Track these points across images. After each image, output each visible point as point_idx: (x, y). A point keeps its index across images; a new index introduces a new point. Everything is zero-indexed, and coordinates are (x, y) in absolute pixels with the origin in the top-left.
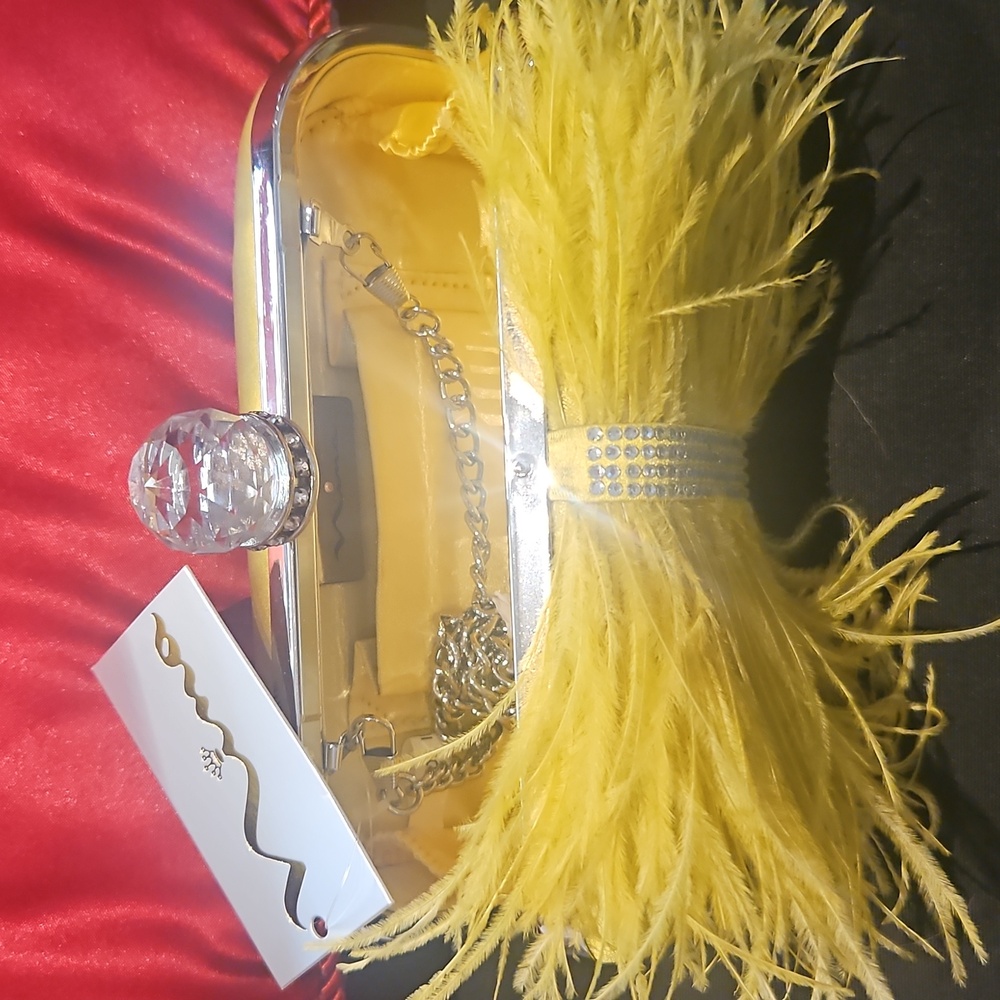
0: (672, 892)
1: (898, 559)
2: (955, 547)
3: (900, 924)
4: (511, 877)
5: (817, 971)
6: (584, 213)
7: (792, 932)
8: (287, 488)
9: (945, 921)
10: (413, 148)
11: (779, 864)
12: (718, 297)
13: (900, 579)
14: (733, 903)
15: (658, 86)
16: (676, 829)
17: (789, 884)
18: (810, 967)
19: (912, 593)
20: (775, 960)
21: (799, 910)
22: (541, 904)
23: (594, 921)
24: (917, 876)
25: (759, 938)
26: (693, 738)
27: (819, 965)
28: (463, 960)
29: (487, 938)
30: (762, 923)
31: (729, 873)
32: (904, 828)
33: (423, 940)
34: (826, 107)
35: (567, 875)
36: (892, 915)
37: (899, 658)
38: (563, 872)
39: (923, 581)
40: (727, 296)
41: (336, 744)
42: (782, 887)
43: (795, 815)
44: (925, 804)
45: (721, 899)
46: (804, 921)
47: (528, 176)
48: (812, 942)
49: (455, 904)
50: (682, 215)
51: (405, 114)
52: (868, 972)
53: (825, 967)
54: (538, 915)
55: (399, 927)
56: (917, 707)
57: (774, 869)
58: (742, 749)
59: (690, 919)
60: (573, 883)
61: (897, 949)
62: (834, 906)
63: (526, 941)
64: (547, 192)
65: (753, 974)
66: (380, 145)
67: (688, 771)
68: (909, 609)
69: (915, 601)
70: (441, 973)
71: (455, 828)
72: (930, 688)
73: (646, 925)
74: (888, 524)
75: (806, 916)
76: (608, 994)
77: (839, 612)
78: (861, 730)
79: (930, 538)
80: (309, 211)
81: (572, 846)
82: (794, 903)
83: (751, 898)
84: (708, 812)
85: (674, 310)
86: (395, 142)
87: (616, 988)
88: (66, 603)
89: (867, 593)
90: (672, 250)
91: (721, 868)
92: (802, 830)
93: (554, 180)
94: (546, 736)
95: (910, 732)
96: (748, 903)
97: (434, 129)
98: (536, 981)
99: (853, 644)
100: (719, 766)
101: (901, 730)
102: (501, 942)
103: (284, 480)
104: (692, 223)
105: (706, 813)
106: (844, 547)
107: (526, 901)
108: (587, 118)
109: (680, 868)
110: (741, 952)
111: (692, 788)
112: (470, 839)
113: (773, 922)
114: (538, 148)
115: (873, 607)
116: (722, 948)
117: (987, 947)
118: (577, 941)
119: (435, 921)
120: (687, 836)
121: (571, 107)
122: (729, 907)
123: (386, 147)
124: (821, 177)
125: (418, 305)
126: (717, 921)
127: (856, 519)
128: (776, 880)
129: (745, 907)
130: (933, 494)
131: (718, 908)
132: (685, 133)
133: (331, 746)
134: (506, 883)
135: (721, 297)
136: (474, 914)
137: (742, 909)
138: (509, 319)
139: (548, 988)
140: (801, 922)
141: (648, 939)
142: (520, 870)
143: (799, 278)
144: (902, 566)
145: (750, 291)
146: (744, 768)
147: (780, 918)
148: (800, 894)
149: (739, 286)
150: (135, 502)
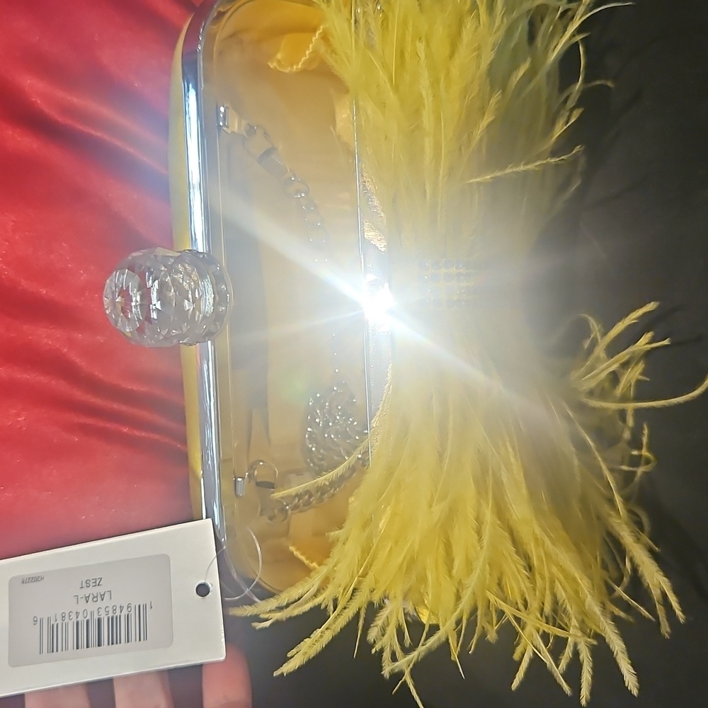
0: (477, 574)
1: (626, 351)
2: (666, 342)
3: (626, 597)
4: (366, 567)
5: (571, 628)
6: (417, 112)
7: (555, 602)
8: (211, 302)
9: (656, 594)
10: (292, 66)
11: (548, 555)
12: (508, 171)
13: (625, 365)
14: (517, 582)
15: (469, 24)
16: (479, 533)
17: (554, 569)
18: (567, 625)
19: (634, 374)
20: (544, 620)
21: (560, 587)
22: (388, 583)
23: (421, 595)
24: (637, 565)
25: (534, 605)
26: (490, 472)
27: (572, 624)
28: (334, 621)
29: (351, 607)
30: (535, 595)
31: (514, 562)
32: (629, 533)
33: (307, 607)
34: (578, 38)
35: (405, 563)
36: (619, 591)
37: (624, 420)
38: (403, 562)
39: (641, 367)
40: (515, 170)
41: (243, 478)
42: (550, 572)
43: (558, 523)
44: (640, 518)
45: (509, 579)
46: (564, 594)
47: (378, 86)
48: (569, 608)
49: (328, 584)
50: (484, 114)
51: (286, 42)
52: (607, 627)
53: (577, 625)
54: (385, 591)
55: (288, 600)
56: (635, 453)
57: (544, 559)
58: (523, 479)
59: (488, 593)
60: (409, 569)
61: (622, 614)
62: (584, 584)
63: (376, 609)
64: (391, 97)
65: (529, 628)
66: (269, 64)
67: (487, 494)
68: (630, 385)
69: (635, 380)
70: (319, 631)
71: (327, 534)
72: (645, 440)
73: (458, 598)
74: (620, 327)
75: (566, 591)
76: (434, 642)
77: (584, 388)
78: (601, 468)
79: (647, 337)
80: (222, 109)
81: (409, 545)
82: (557, 583)
83: (528, 578)
84: (500, 521)
85: (478, 180)
86: (279, 61)
87: (439, 639)
88: (54, 382)
89: (604, 375)
90: (478, 138)
91: (509, 558)
92: (563, 533)
93: (396, 89)
94: (390, 471)
95: (631, 469)
96: (527, 581)
97: (307, 53)
98: (383, 635)
99: (594, 409)
100: (507, 491)
101: (625, 468)
102: (360, 609)
103: (210, 297)
104: (490, 119)
105: (499, 522)
106: (586, 344)
107: (377, 582)
108: (421, 47)
109: (482, 559)
110: (522, 615)
111: (490, 506)
112: (338, 540)
113: (544, 596)
114: (385, 66)
115: (607, 385)
116: (509, 611)
117: (683, 612)
118: (410, 609)
119: (315, 596)
120: (486, 537)
121: (409, 38)
122: (514, 585)
123: (273, 65)
124: (575, 86)
125: (295, 176)
126: (506, 594)
127: (595, 324)
128: (545, 567)
129: (525, 585)
130: (651, 306)
131: (506, 585)
132: (488, 57)
133: (239, 479)
134: (364, 570)
135: (511, 170)
136: (342, 591)
137: (523, 586)
138: (364, 186)
139: (391, 639)
140: (562, 595)
141: (461, 606)
142: (373, 561)
143: (562, 157)
144: (628, 356)
145: (530, 167)
146: (524, 491)
147: (548, 592)
148: (561, 576)
149: (523, 163)
150: (108, 312)
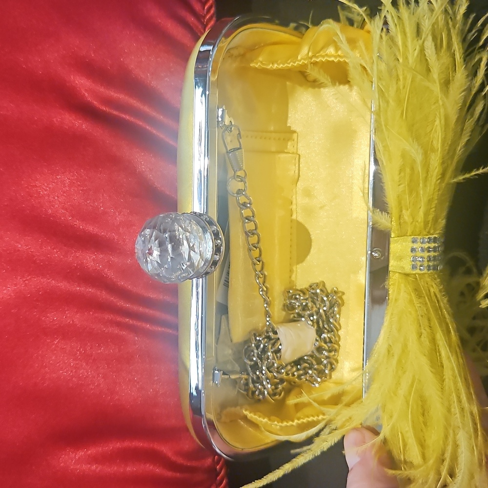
12: (473, 173)
40: (477, 172)
133: (217, 372)
145: (485, 170)
